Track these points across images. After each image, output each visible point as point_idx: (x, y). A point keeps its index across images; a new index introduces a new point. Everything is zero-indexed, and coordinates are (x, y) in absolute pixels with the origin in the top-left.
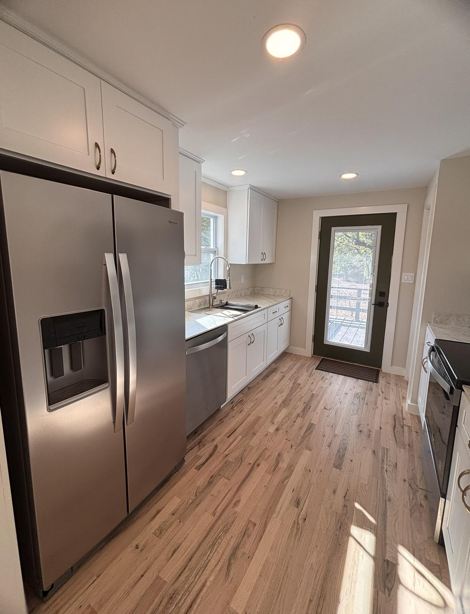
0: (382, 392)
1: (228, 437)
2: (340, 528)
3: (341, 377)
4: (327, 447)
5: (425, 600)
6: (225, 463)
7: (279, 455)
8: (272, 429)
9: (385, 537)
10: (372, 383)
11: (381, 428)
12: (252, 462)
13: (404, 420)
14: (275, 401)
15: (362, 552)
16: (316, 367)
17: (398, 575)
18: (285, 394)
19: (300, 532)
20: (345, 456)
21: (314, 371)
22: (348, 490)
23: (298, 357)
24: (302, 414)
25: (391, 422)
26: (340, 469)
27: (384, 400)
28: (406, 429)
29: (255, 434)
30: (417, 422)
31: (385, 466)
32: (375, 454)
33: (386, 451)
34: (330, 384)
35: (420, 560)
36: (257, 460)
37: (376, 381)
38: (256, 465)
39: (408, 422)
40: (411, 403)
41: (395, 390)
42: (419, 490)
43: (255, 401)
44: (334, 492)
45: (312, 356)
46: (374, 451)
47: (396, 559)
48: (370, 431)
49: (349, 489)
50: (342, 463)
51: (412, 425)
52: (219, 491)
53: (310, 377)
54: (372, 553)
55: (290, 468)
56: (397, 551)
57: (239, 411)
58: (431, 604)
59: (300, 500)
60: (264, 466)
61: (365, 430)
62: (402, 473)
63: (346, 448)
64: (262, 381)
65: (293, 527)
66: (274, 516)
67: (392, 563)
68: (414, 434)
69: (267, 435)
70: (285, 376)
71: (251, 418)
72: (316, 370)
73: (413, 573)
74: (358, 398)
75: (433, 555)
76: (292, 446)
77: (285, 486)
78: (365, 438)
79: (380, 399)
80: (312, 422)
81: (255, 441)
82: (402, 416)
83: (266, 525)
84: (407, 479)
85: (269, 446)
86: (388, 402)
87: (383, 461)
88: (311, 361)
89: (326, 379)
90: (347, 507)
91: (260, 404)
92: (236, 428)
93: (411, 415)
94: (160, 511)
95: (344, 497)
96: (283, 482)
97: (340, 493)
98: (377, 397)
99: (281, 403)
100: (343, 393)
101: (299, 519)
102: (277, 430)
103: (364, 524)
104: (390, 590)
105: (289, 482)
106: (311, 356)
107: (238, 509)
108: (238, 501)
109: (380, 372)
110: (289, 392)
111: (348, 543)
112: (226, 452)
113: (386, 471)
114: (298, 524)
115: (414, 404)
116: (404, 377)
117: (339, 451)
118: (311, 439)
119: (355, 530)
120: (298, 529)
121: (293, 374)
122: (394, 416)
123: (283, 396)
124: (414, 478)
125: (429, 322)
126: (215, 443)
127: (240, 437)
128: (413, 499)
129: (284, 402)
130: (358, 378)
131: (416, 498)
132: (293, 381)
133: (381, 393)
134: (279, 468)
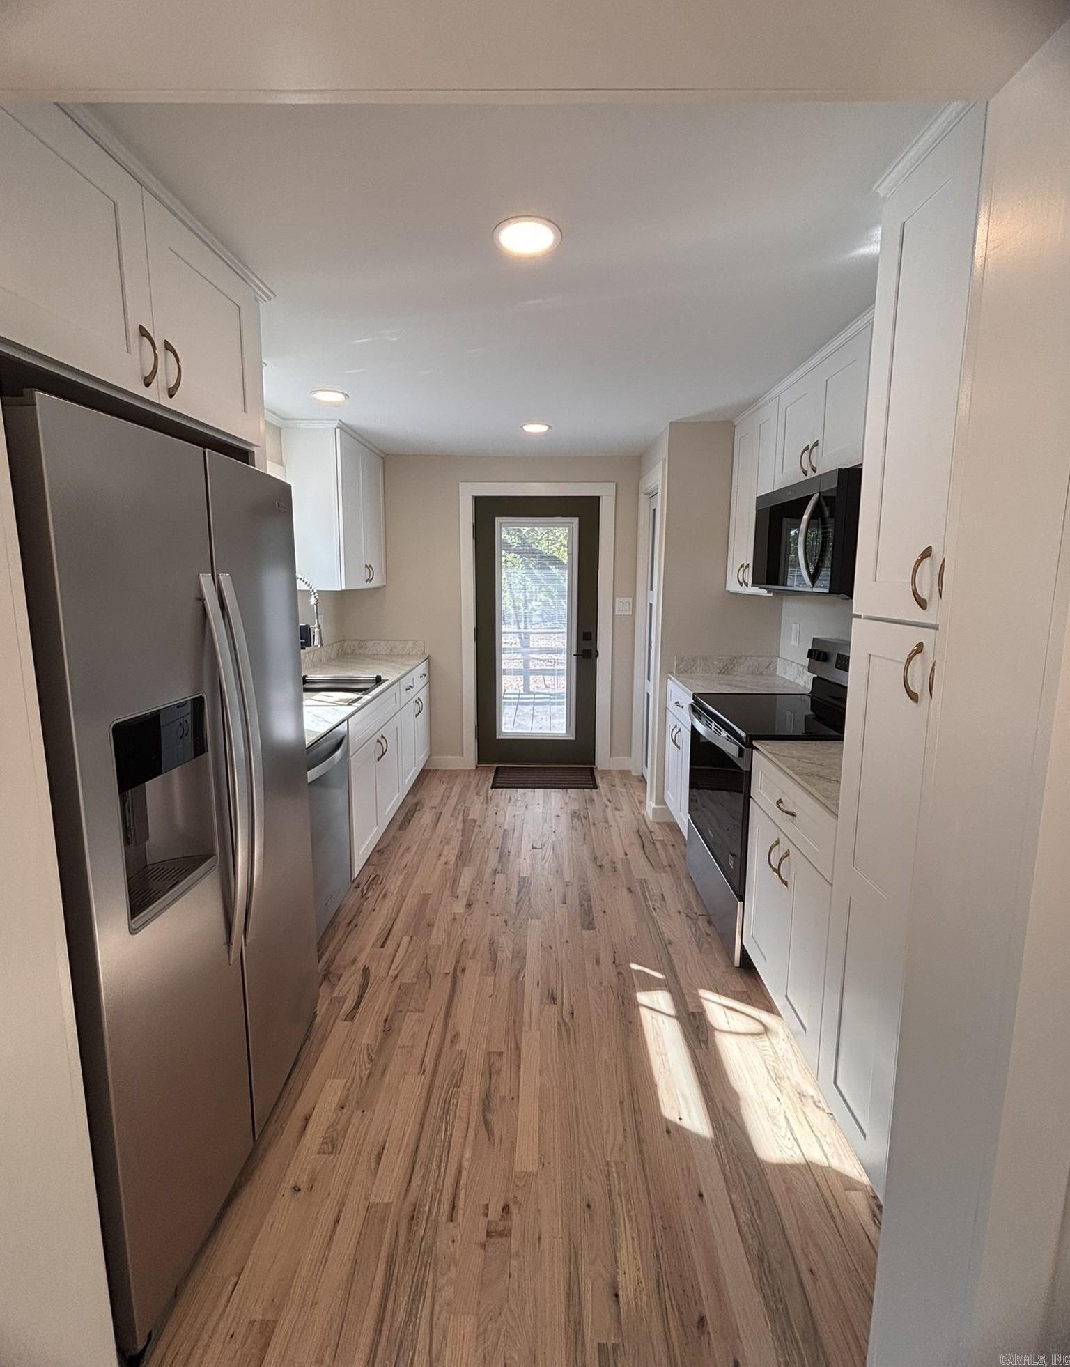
0: (610, 801)
1: (382, 946)
2: (623, 1003)
3: (539, 792)
4: (562, 905)
5: (745, 1034)
6: (400, 989)
7: (491, 943)
8: (459, 908)
9: (681, 989)
10: (589, 790)
11: (626, 854)
12: (449, 968)
13: (653, 834)
14: (443, 859)
15: (660, 1017)
16: (490, 785)
17: (709, 1022)
18: (456, 843)
19: (572, 1032)
20: (593, 908)
21: (490, 792)
22: (615, 952)
23: (452, 775)
24: (500, 867)
25: (636, 841)
26: (594, 929)
27: (617, 813)
28: (658, 845)
29: (433, 925)
30: (669, 831)
31: (650, 903)
32: (631, 891)
33: (643, 883)
34: (526, 807)
35: (726, 995)
36: (457, 963)
37: (595, 787)
38: (458, 973)
39: (658, 834)
40: (656, 805)
41: (625, 794)
42: (700, 918)
43: (405, 871)
44: (598, 962)
45: (477, 767)
46: (629, 889)
47: (701, 1006)
48: (614, 863)
49: (616, 951)
50: (593, 919)
51: (664, 837)
52: (413, 1036)
53: (487, 803)
54: (672, 1012)
55: (519, 955)
56: (699, 998)
57: (381, 896)
58: (752, 1034)
59: (555, 992)
60: (474, 969)
61: (606, 862)
62: (673, 904)
63: (589, 896)
64: (399, 832)
65: (560, 1030)
66: (526, 1028)
67: (699, 1013)
68: (670, 848)
69: (454, 919)
70: (441, 813)
71: (411, 902)
72: (493, 790)
73: (723, 1011)
74: (578, 819)
75: (737, 982)
76: (506, 922)
77: (523, 982)
78: (610, 874)
79: (609, 811)
80: (522, 875)
81: (438, 936)
82: (648, 828)
83: (518, 1048)
84: (681, 910)
85: (467, 935)
86: (621, 813)
87: (645, 897)
88: (477, 777)
89: (517, 800)
90: (622, 974)
91: (416, 872)
92: (389, 926)
93: (658, 823)
94: (310, 1117)
95: (614, 963)
96: (517, 979)
97: (606, 958)
98: (604, 811)
99: (456, 860)
100: (553, 816)
101: (564, 1017)
102: (469, 905)
103: (650, 984)
104: (706, 1042)
105: (526, 974)
106: (474, 768)
107: (462, 1045)
108: (457, 1035)
109: (595, 770)
110: (461, 838)
111: (640, 1017)
112: (392, 972)
113: (654, 909)
114: (565, 1023)
115: (659, 806)
116: (630, 771)
117: (581, 905)
118: (532, 900)
119: (642, 997)
120: (568, 1030)
121: (456, 805)
122: (638, 831)
123: (453, 849)
124: (689, 905)
125: (671, 673)
126: (360, 964)
127: (406, 939)
128: (696, 931)
129: (460, 856)
130: (567, 788)
131: (700, 929)
132: (461, 818)
133: (608, 803)
134: (501, 962)
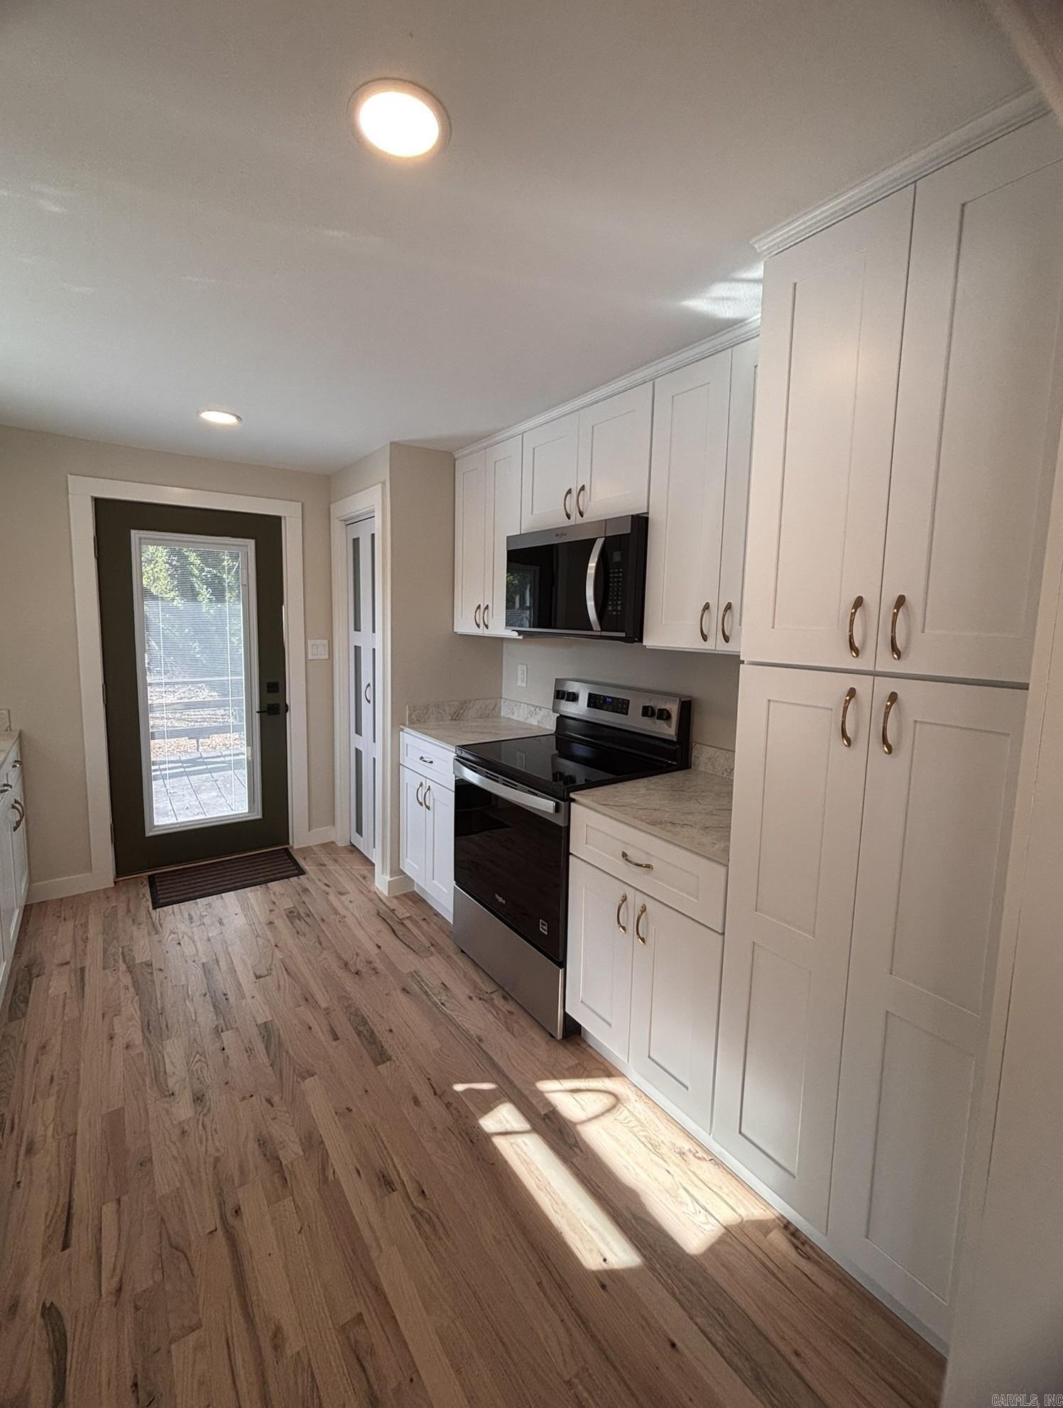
0: (328, 886)
1: (66, 1246)
2: (472, 1142)
3: (230, 897)
4: (334, 1043)
5: (603, 1114)
6: (137, 1308)
7: (262, 1143)
8: (184, 1110)
9: (519, 1091)
10: (295, 878)
11: (379, 947)
12: (213, 1221)
13: (395, 912)
14: (119, 1043)
15: (520, 1139)
16: (150, 904)
17: (566, 1118)
18: (131, 1008)
19: (435, 1219)
20: (376, 1031)
21: (155, 914)
22: (429, 1079)
23: (74, 905)
24: (222, 1021)
25: (381, 926)
26: (389, 1059)
27: (343, 898)
28: (407, 922)
29: (150, 1160)
30: (412, 904)
31: (435, 998)
32: (408, 992)
33: (415, 975)
34: (221, 923)
35: (564, 1077)
36: (222, 1204)
37: (301, 872)
38: (230, 1219)
39: (402, 912)
40: (391, 877)
41: (342, 872)
42: (493, 996)
43: (55, 1088)
44: (416, 1102)
45: (115, 883)
46: (404, 989)
47: (548, 1104)
48: (371, 963)
49: (429, 1076)
50: (382, 1047)
51: (409, 912)
52: (201, 1383)
53: (157, 932)
54: (527, 1126)
55: (312, 1142)
56: (540, 1094)
57: (23, 1152)
58: (608, 1111)
59: (385, 1173)
60: (253, 1199)
61: (360, 966)
62: (460, 990)
63: (363, 1018)
64: (14, 1024)
65: (419, 1227)
66: (374, 1254)
67: (550, 1112)
68: (423, 924)
69: (184, 1132)
70: (83, 969)
71: (89, 1135)
72: (158, 910)
73: (572, 1098)
74: (299, 920)
75: (566, 1057)
76: (269, 1101)
77: (337, 1181)
78: (373, 978)
79: (332, 897)
80: (260, 1021)
81: (166, 1177)
82: (387, 907)
83: (378, 1289)
84: (471, 995)
85: (218, 1150)
86: (349, 897)
87: (426, 993)
88: (123, 898)
89: (202, 916)
90: (452, 1104)
91: (78, 1083)
92: (63, 1200)
93: (396, 898)
95: (435, 1094)
96: (326, 1180)
97: (424, 1093)
98: (328, 900)
99: (144, 1036)
100: (264, 925)
101: (415, 1203)
102: (198, 1099)
103: (487, 1103)
104: (576, 1145)
105: (336, 1167)
106: (113, 885)
107: (293, 1345)
108: (278, 1333)
109: (291, 850)
110: (137, 997)
111: (498, 1150)
112: (108, 1285)
113: (443, 1004)
114: (421, 1212)
115: (395, 878)
116: (333, 842)
117: (359, 1034)
118: (291, 1051)
119: (489, 1123)
120: (429, 1221)
121: (105, 951)
122: (378, 914)
123: (131, 1018)
124: (475, 986)
125: (404, 725)
126: (32, 1306)
127: (109, 1210)
128: (497, 1014)
129: (147, 1027)
130: (266, 882)
131: (500, 1009)
132: (123, 967)
133: (326, 888)
134: (290, 1166)
